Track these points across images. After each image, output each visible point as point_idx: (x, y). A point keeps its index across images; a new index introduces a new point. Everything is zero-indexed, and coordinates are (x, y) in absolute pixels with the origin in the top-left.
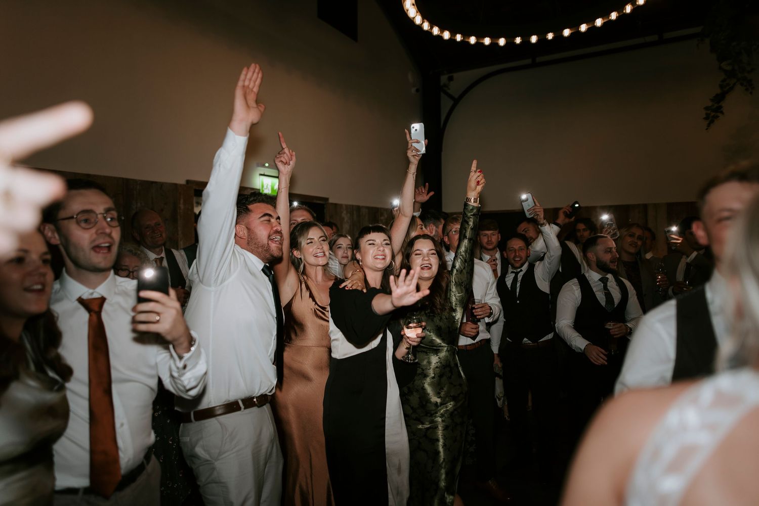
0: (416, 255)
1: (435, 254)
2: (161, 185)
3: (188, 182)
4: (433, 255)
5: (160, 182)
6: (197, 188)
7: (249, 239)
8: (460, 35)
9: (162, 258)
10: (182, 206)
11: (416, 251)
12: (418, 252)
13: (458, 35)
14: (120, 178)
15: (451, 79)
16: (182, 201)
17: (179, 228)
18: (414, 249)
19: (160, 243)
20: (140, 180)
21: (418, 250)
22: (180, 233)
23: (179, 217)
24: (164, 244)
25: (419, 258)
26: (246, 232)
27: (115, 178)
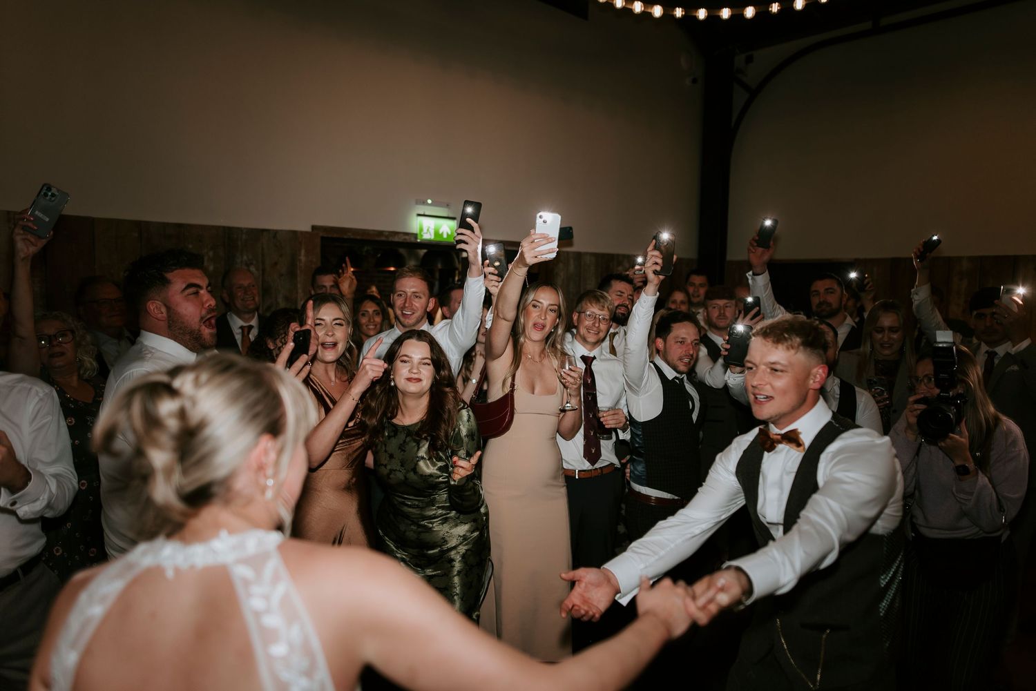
0: (402, 361)
1: (429, 365)
2: (275, 233)
3: (314, 227)
4: (427, 366)
5: (273, 230)
6: (325, 236)
7: (171, 322)
8: (681, 9)
9: (250, 327)
10: (303, 258)
11: (403, 356)
12: (405, 358)
13: (677, 9)
14: (219, 227)
15: (749, 60)
16: (303, 252)
17: (299, 286)
18: (401, 354)
19: (251, 307)
20: (245, 228)
21: (406, 356)
22: (300, 291)
23: (299, 272)
24: (257, 309)
25: (406, 367)
26: (164, 310)
27: (213, 227)
